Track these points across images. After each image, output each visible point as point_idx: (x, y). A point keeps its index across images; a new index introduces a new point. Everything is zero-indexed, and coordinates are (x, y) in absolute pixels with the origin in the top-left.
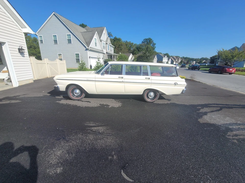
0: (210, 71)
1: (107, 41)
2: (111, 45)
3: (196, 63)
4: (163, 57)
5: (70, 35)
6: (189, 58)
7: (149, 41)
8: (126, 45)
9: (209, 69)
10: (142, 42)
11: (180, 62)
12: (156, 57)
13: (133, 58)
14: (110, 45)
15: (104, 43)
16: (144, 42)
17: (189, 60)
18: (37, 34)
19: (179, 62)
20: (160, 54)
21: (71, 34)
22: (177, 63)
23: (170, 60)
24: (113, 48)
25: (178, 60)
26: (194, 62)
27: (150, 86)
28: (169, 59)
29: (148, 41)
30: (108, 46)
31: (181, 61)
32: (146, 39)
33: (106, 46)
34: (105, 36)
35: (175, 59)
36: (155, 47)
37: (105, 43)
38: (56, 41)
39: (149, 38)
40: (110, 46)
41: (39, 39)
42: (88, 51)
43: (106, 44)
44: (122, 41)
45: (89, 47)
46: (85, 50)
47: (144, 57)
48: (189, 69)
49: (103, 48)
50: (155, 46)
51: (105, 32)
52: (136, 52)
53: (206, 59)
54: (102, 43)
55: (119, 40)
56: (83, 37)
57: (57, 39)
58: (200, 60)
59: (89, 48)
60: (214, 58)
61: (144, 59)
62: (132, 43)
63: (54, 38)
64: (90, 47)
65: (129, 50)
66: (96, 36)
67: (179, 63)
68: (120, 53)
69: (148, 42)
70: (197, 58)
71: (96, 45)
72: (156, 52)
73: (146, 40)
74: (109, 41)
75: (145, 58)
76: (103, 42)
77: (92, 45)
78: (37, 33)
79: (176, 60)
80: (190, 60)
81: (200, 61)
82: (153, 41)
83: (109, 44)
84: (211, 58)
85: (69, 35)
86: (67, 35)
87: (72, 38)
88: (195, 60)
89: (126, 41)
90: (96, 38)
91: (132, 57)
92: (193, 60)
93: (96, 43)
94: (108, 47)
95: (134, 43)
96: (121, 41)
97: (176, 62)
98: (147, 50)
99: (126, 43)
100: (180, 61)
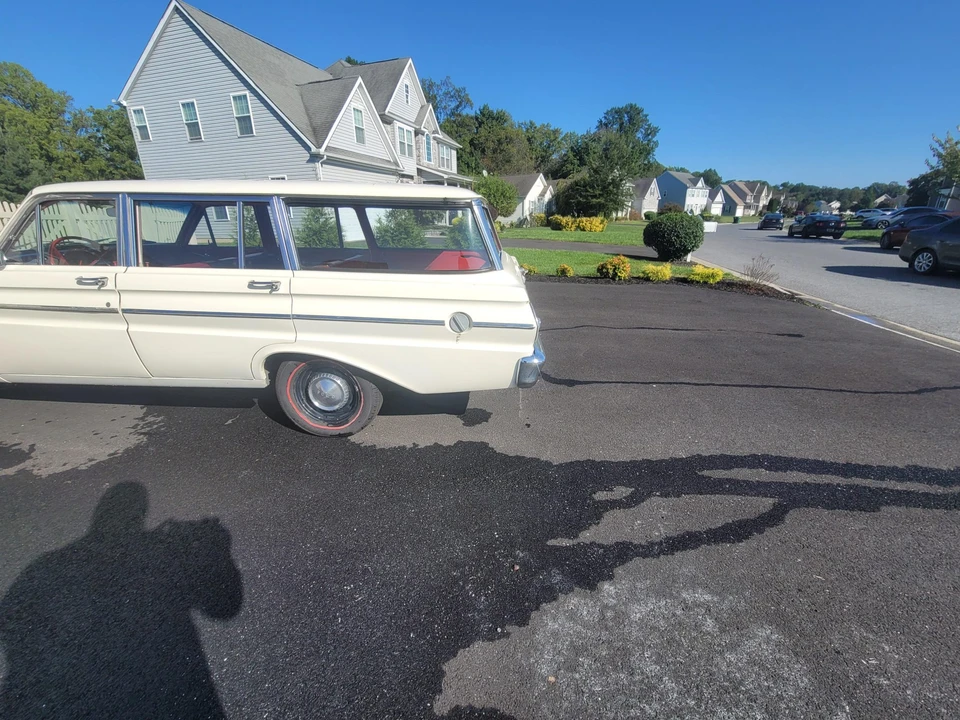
0: (886, 241)
1: (419, 120)
2: (440, 135)
3: (841, 209)
4: (687, 188)
5: (245, 96)
6: (811, 188)
7: (631, 119)
8: (529, 140)
9: (884, 235)
10: (597, 124)
11: (764, 206)
12: (654, 185)
13: (548, 192)
14: (435, 138)
15: (406, 127)
16: (606, 125)
17: (811, 196)
18: (124, 103)
19: (761, 205)
20: (674, 173)
21: (247, 93)
22: (752, 212)
23: (720, 198)
24: (454, 153)
25: (757, 199)
26: (836, 204)
27: (290, 336)
28: (712, 196)
29: (627, 119)
30: (428, 143)
31: (771, 202)
32: (618, 112)
33: (417, 142)
34: (408, 97)
35: (743, 196)
36: (656, 144)
37: (412, 130)
38: (194, 128)
39: (631, 106)
40: (439, 141)
41: (134, 122)
42: (318, 165)
43: (417, 133)
44: (512, 126)
45: (320, 147)
46: (308, 161)
47: (593, 187)
48: (791, 235)
49: (403, 152)
50: (655, 139)
51: (408, 79)
52: (570, 167)
53: (892, 190)
54: (397, 130)
55: (500, 118)
56: (305, 106)
57: (199, 120)
58: (862, 197)
59: (322, 151)
60: (928, 182)
61: (595, 196)
62: (555, 132)
63: (186, 115)
64: (328, 149)
65: (544, 159)
66: (358, 99)
67: (760, 209)
68: (485, 173)
69: (626, 124)
70: (851, 187)
71: (361, 139)
72: (658, 166)
73: (616, 112)
74: (430, 122)
75: (598, 192)
76: (397, 124)
77: (340, 136)
78: (126, 99)
79: (748, 197)
80: (818, 194)
81: (860, 200)
82: (646, 116)
83: (434, 133)
84: (913, 183)
85: (240, 97)
86: (234, 98)
87: (254, 109)
88: (840, 195)
89: (528, 122)
90: (360, 108)
91: (543, 187)
92: (828, 195)
93: (359, 130)
94: (424, 146)
95: (565, 130)
96: (505, 125)
97: (747, 207)
98: (606, 157)
99: (527, 129)
100: (764, 202)
